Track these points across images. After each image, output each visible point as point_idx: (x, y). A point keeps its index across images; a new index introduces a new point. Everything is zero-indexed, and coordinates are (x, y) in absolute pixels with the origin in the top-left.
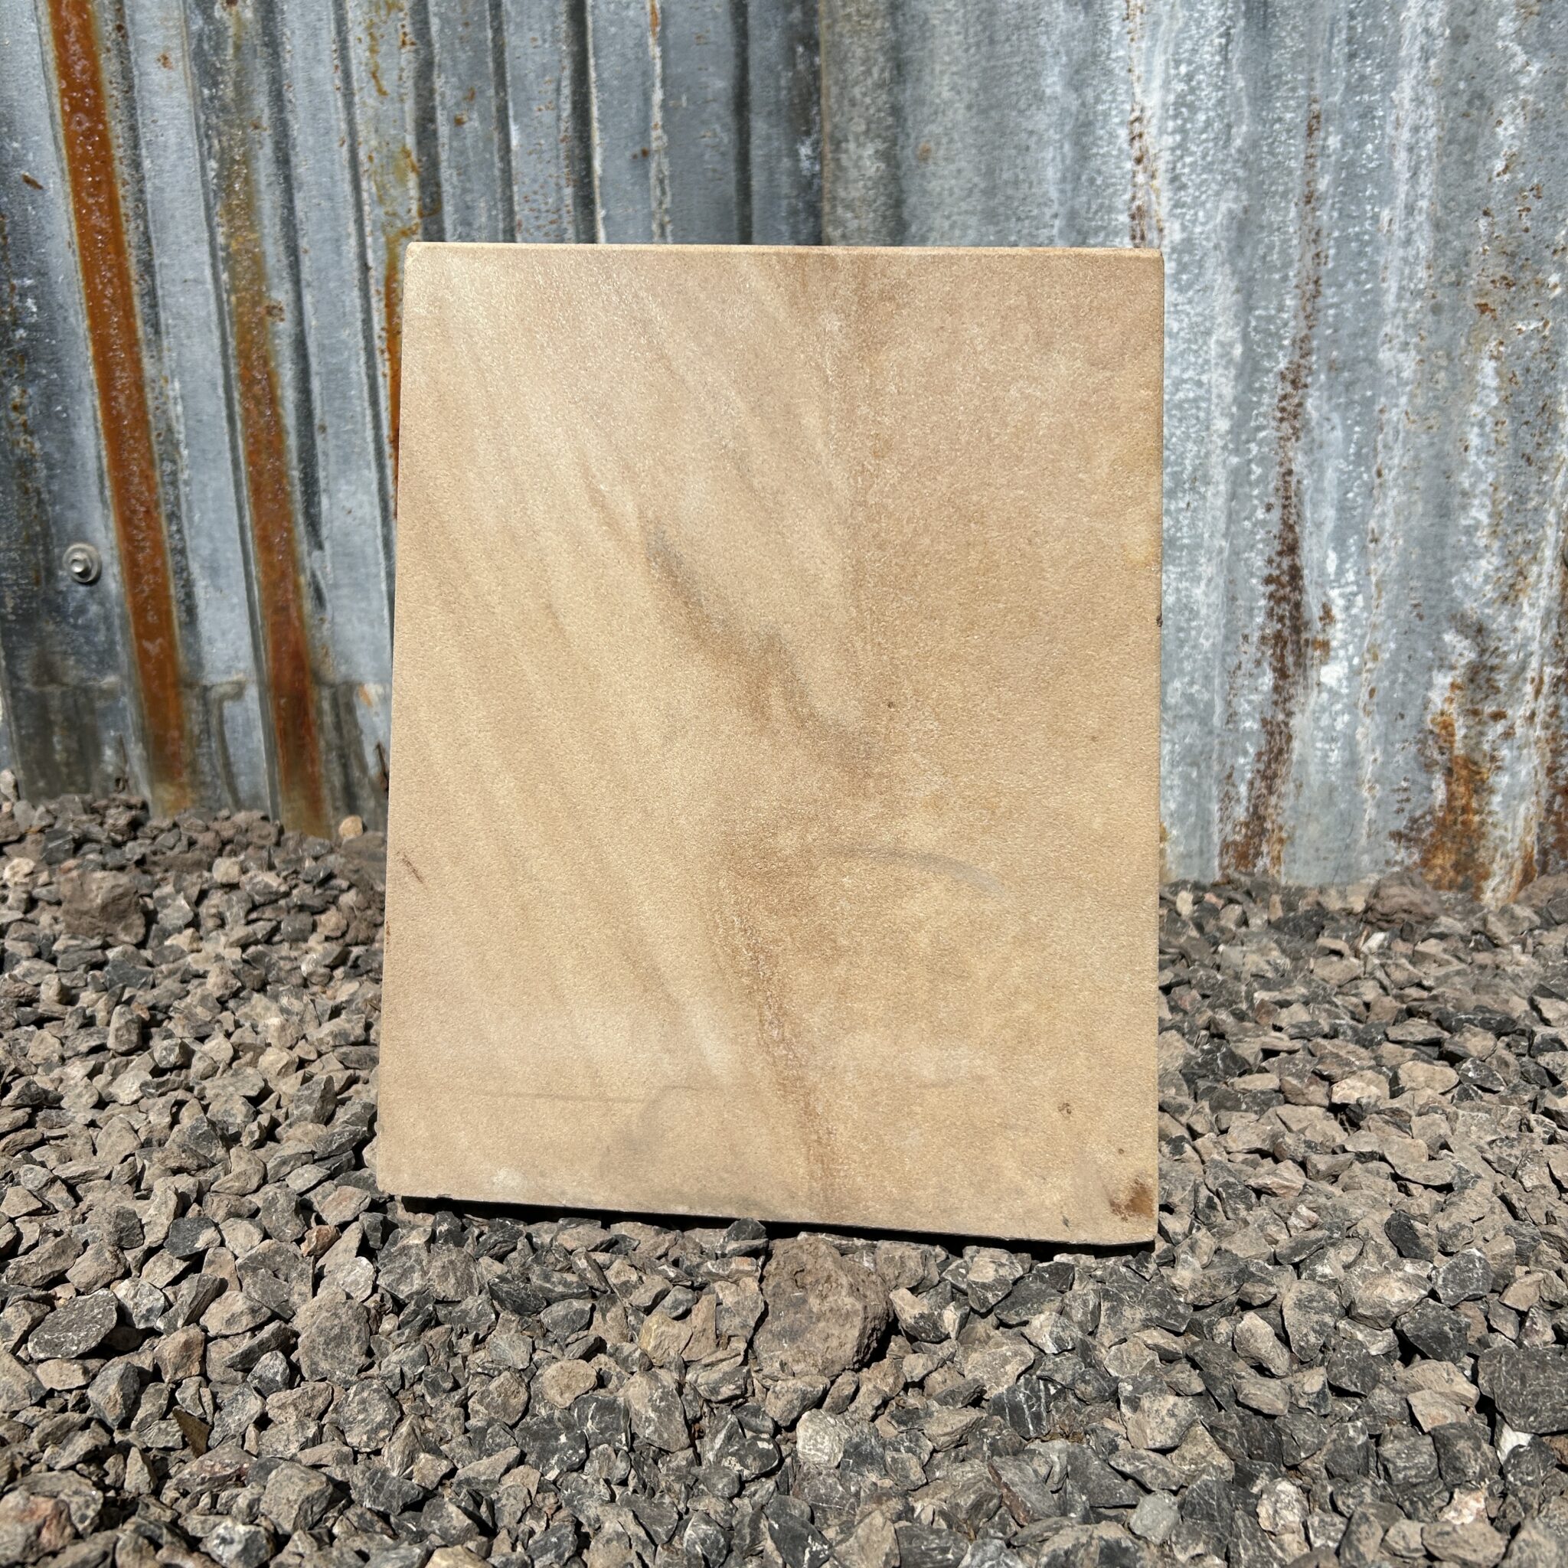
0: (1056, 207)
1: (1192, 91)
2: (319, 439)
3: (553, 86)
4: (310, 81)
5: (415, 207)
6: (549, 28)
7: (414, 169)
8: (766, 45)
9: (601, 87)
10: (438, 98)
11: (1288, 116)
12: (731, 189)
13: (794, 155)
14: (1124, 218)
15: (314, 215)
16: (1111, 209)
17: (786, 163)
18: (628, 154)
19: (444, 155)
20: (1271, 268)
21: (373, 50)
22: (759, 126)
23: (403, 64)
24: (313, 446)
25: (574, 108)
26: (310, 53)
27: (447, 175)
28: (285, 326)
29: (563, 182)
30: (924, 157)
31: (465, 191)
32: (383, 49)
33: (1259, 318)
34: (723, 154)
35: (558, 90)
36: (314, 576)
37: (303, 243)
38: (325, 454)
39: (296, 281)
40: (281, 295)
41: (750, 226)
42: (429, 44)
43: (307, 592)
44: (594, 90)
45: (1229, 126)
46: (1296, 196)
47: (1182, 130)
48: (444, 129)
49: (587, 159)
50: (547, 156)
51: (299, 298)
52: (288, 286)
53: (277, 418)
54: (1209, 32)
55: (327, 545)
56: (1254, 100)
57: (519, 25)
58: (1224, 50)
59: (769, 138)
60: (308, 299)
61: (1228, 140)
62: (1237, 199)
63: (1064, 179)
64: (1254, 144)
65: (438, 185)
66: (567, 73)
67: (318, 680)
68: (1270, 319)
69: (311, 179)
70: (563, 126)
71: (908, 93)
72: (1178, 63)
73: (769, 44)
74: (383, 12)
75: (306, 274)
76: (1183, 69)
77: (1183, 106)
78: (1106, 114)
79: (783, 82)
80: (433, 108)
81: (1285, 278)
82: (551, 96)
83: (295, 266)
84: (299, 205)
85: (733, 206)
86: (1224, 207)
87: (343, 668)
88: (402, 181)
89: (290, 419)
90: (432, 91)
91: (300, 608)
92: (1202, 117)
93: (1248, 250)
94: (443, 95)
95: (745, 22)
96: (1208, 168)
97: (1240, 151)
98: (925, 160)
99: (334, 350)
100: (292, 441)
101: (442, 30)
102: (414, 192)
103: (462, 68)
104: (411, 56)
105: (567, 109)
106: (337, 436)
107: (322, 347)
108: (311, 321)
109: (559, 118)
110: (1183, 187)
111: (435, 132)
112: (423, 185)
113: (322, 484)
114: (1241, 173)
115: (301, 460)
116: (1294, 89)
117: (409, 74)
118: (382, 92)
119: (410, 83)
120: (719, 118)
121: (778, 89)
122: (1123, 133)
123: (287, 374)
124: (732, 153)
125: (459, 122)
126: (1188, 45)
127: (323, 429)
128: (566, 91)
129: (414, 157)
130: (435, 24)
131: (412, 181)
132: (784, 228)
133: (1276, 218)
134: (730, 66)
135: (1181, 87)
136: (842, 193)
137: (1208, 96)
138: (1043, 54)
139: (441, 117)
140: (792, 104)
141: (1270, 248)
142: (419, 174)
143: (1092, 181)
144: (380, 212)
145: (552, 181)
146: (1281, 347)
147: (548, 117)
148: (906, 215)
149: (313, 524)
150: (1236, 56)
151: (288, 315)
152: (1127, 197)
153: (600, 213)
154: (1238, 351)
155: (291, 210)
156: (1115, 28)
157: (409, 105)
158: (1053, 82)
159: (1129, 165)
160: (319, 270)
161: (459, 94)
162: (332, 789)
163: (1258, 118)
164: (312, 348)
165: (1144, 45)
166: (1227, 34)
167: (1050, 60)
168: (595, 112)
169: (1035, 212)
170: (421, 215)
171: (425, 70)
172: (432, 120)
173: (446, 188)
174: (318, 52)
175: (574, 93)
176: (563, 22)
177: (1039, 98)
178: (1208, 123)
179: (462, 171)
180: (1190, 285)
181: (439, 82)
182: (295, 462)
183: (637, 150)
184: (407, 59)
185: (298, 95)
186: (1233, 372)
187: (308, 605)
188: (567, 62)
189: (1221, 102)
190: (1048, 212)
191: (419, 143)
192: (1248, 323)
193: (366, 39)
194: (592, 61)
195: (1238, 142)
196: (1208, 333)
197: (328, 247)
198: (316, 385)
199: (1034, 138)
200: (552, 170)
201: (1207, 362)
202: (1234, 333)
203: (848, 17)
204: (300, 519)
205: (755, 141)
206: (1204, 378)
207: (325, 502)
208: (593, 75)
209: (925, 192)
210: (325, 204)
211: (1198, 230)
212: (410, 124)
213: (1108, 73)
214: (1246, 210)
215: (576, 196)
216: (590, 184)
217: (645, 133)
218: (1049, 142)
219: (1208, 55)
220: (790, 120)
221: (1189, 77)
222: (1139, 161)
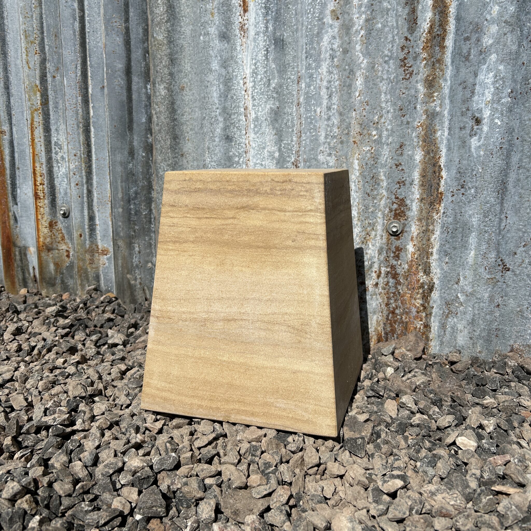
0: (217, 105)
1: (256, 68)
2: (17, 171)
3: (75, 66)
4: (16, 64)
5: (39, 102)
6: (73, 49)
7: (39, 91)
8: (137, 54)
9: (91, 67)
10: (48, 70)
11: (292, 77)
12: (125, 98)
13: (146, 88)
14: (242, 110)
15: (17, 104)
16: (239, 107)
17: (144, 90)
18: (99, 87)
19: (49, 87)
20: (288, 127)
21: (27, 55)
22: (135, 79)
23: (36, 59)
24: (15, 173)
25: (82, 73)
26: (16, 56)
27: (50, 92)
28: (6, 137)
29: (78, 95)
30: (183, 89)
31: (56, 98)
32: (30, 55)
33: (285, 144)
34: (121, 87)
35: (76, 67)
36: (14, 213)
37: (13, 113)
38: (19, 176)
39: (11, 124)
40: (6, 128)
41: (132, 109)
42: (45, 54)
43: (12, 218)
44: (89, 68)
45: (269, 80)
46: (295, 104)
47: (254, 81)
48: (49, 79)
49: (87, 89)
50: (73, 88)
51: (11, 129)
52: (8, 125)
53: (3, 164)
54: (260, 49)
55: (19, 204)
56: (279, 72)
57: (65, 48)
58: (266, 56)
59: (138, 83)
60: (14, 129)
61: (269, 85)
62: (273, 104)
63: (220, 96)
64: (281, 86)
65: (48, 96)
66: (79, 62)
67: (15, 245)
68: (289, 144)
69: (16, 93)
70: (78, 78)
71: (176, 69)
72: (252, 59)
73: (138, 54)
74: (30, 44)
75: (14, 122)
76: (254, 61)
77: (255, 73)
78: (236, 76)
79: (142, 65)
80: (46, 72)
81: (293, 131)
82: (74, 69)
83: (10, 119)
84: (12, 101)
85: (125, 103)
86: (268, 107)
87: (23, 242)
88: (35, 94)
89: (7, 165)
90: (46, 68)
91: (9, 222)
92: (259, 77)
93: (280, 121)
94: (49, 69)
95: (130, 47)
96: (262, 94)
97: (274, 88)
98: (183, 90)
99: (22, 145)
100: (8, 172)
101: (49, 49)
102: (39, 98)
103: (55, 61)
104: (38, 57)
105: (79, 73)
106: (22, 171)
107: (18, 144)
108: (15, 136)
109: (76, 76)
110: (255, 100)
111: (47, 80)
112: (42, 96)
113: (18, 185)
114: (275, 95)
115: (11, 177)
116: (293, 68)
117: (38, 63)
118: (29, 68)
119: (38, 65)
120: (120, 76)
121: (141, 67)
122: (241, 82)
123: (7, 151)
124: (125, 87)
125: (54, 77)
126: (255, 54)
127: (19, 168)
128: (79, 68)
129: (39, 87)
130: (47, 48)
131: (38, 94)
132: (143, 111)
133: (290, 111)
134: (124, 60)
135: (253, 67)
136: (155, 100)
137: (261, 70)
138: (211, 57)
139: (48, 75)
140: (145, 72)
141: (288, 120)
142: (41, 92)
143: (232, 98)
144: (29, 103)
145: (75, 95)
146: (292, 154)
147: (73, 76)
148: (176, 107)
149: (14, 197)
150: (271, 57)
151: (7, 134)
152: (243, 103)
153: (91, 105)
154: (277, 154)
155: (9, 103)
156: (238, 48)
157: (38, 72)
158: (215, 65)
159: (243, 92)
160: (18, 121)
161: (55, 69)
162: (19, 279)
163: (281, 77)
164: (15, 144)
165: (246, 54)
166: (267, 50)
167: (214, 59)
168: (89, 74)
169: (210, 107)
170: (41, 105)
171: (43, 61)
172: (46, 76)
173: (50, 97)
174: (18, 56)
175: (82, 68)
176: (78, 47)
177: (211, 70)
178: (262, 79)
179: (55, 92)
180: (258, 132)
181: (48, 65)
182: (9, 178)
183: (101, 86)
184: (37, 57)
185: (12, 69)
186: (275, 162)
187: (12, 222)
188: (79, 59)
189: (266, 72)
190: (215, 107)
191: (41, 83)
192: (281, 145)
193: (25, 52)
194: (88, 59)
195: (274, 85)
196: (264, 148)
197: (20, 114)
198: (16, 155)
199: (209, 83)
200: (74, 92)
201: (264, 158)
202: (275, 148)
203: (155, 45)
204: (10, 195)
205: (134, 83)
206: (263, 163)
207: (19, 191)
208: (89, 63)
209: (183, 100)
210: (20, 101)
211: (259, 114)
212: (38, 77)
213: (236, 62)
214: (278, 108)
215: (82, 100)
216: (88, 96)
217: (103, 81)
218: (214, 85)
219: (261, 57)
220: (145, 77)
221: (255, 64)
222: (246, 91)
